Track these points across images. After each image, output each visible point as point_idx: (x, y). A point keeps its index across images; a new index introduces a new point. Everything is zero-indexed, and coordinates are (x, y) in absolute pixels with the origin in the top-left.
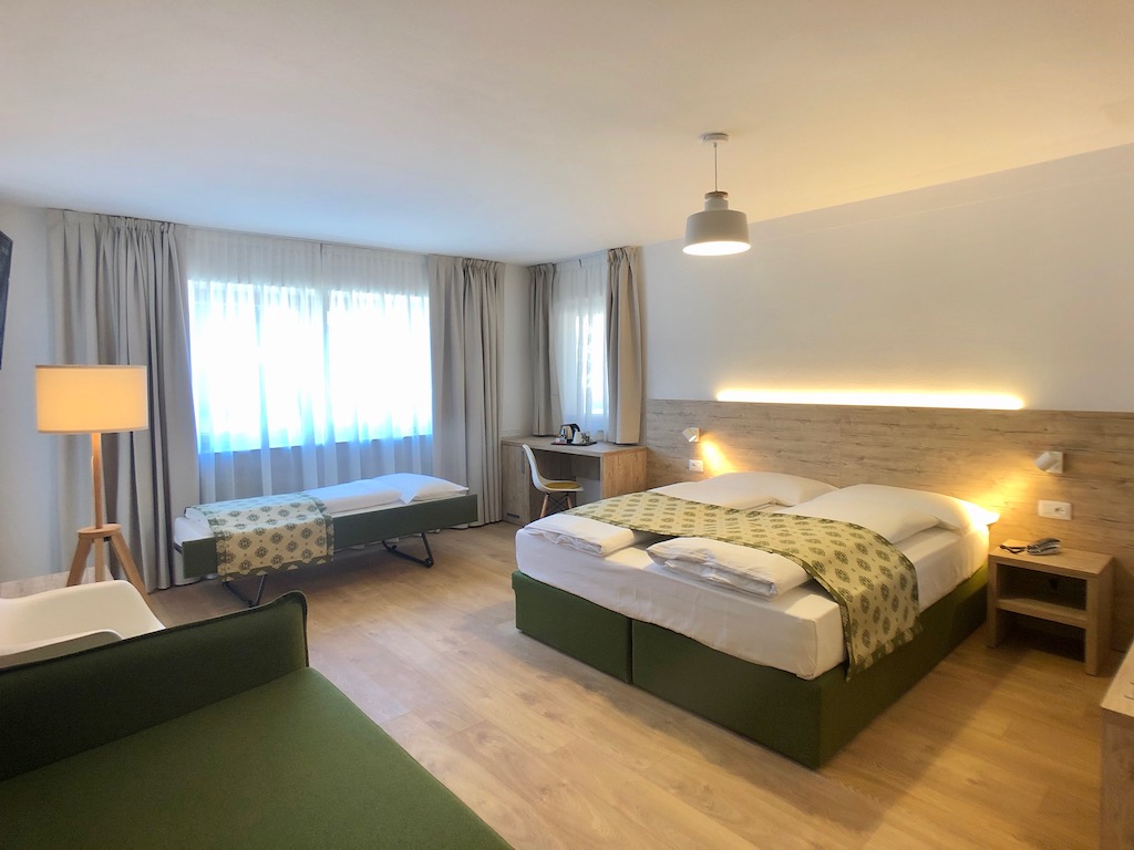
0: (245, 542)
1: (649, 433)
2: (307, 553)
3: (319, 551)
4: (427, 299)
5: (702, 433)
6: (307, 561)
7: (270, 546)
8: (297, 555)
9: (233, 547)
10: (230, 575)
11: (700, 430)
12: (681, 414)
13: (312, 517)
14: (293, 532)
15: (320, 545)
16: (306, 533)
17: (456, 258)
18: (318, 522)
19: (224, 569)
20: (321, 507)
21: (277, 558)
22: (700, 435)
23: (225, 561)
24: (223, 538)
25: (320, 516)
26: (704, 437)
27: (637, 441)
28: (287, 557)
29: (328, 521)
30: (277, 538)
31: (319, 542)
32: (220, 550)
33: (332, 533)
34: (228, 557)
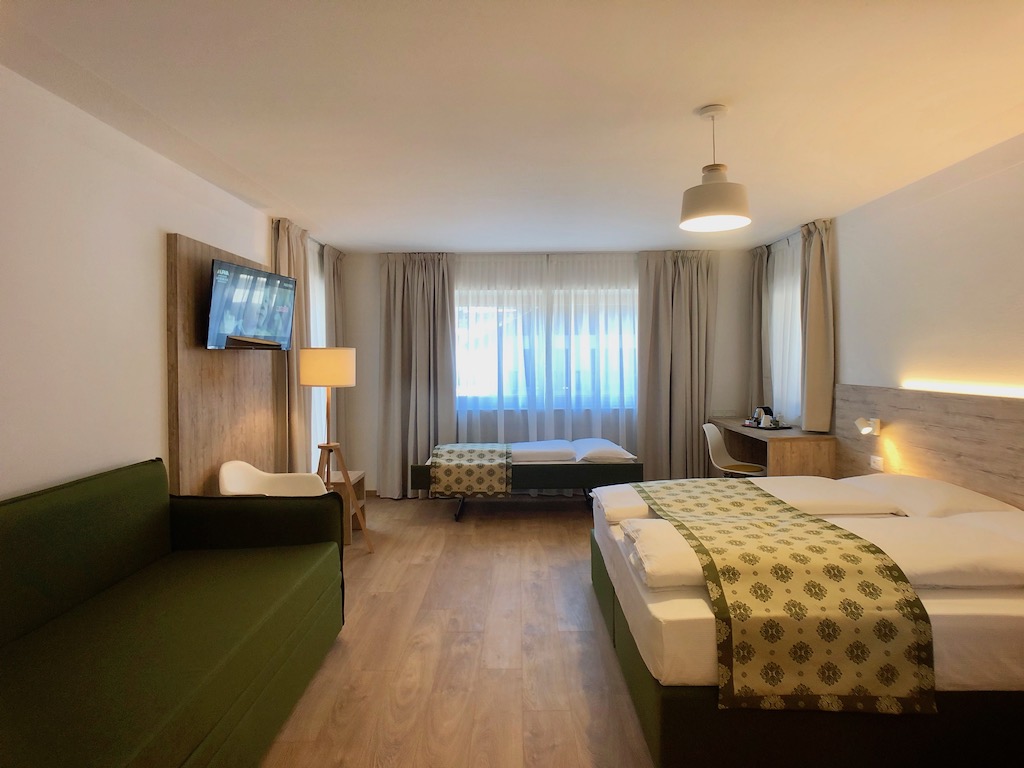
0: (448, 472)
1: (839, 422)
2: (491, 487)
3: (500, 487)
4: (637, 291)
5: (883, 425)
6: (490, 493)
7: (465, 478)
8: (484, 488)
9: (440, 474)
10: (439, 493)
11: (881, 422)
12: (864, 402)
13: (499, 461)
14: (481, 470)
15: (501, 483)
16: (491, 472)
17: (665, 252)
18: (500, 466)
19: (434, 488)
20: (508, 455)
21: (469, 487)
22: (881, 428)
23: (435, 482)
24: (435, 467)
25: (504, 462)
26: (884, 430)
27: (826, 430)
28: (477, 488)
29: (508, 466)
30: (470, 472)
31: (500, 481)
32: (432, 475)
33: (510, 475)
34: (436, 480)
